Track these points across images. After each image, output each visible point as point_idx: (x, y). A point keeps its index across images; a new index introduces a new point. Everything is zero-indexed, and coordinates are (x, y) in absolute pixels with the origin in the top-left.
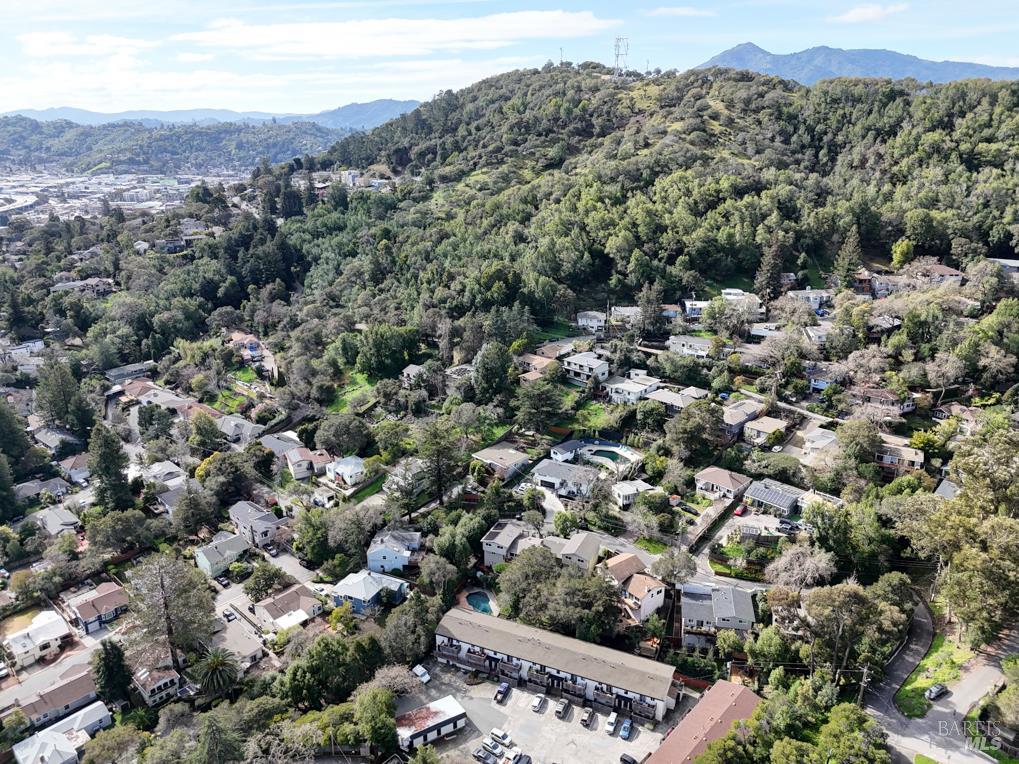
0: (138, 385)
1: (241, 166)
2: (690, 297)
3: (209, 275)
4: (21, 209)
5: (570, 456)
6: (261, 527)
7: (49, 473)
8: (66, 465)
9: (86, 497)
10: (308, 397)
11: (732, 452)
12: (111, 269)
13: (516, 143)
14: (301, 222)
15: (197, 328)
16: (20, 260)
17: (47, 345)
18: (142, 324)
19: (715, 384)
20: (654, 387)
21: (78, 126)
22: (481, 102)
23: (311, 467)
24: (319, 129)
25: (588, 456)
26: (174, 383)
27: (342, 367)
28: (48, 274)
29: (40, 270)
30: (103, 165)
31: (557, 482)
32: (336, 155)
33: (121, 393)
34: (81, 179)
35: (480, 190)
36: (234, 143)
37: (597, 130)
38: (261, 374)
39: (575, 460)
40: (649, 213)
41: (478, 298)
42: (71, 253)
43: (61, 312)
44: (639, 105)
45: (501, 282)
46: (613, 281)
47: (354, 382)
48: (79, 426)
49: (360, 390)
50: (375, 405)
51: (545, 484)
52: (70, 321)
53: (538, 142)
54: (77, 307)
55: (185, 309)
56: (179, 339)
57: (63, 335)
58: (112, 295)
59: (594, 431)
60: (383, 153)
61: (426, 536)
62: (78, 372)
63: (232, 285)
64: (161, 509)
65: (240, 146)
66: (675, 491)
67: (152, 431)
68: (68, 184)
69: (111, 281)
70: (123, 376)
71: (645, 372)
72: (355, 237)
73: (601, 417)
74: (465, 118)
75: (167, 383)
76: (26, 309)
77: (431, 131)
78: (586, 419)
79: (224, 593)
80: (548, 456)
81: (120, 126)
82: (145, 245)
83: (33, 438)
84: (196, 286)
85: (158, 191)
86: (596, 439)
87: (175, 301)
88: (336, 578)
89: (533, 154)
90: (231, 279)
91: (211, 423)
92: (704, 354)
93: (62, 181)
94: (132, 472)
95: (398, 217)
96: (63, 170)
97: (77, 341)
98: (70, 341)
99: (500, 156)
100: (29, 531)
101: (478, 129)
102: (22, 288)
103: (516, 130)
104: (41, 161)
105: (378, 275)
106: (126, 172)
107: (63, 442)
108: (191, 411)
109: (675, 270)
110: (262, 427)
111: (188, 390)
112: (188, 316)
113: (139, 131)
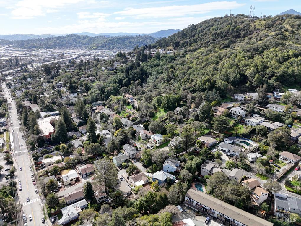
0: (100, 107)
1: (129, 48)
2: (277, 91)
3: (121, 78)
4: (74, 58)
5: (231, 142)
6: (132, 153)
7: (76, 130)
8: (80, 128)
9: (85, 138)
10: (147, 115)
11: (294, 147)
12: (95, 75)
13: (214, 40)
14: (147, 63)
15: (117, 92)
16: (73, 71)
17: (78, 95)
18: (102, 90)
19: (286, 122)
20: (263, 121)
21: (89, 37)
22: (203, 27)
23: (147, 136)
24: (152, 38)
25: (238, 142)
26: (110, 108)
27: (157, 106)
28: (80, 75)
29: (78, 74)
30: (95, 47)
31: (227, 150)
32: (157, 44)
33: (96, 109)
34: (89, 51)
35: (201, 54)
36: (128, 42)
37: (242, 35)
38: (134, 107)
39: (233, 143)
40: (262, 62)
41: (201, 88)
42: (85, 70)
43: (82, 86)
44: (257, 27)
45: (209, 83)
46: (248, 84)
47: (160, 111)
48: (85, 118)
49: (162, 114)
50: (166, 119)
51: (222, 150)
52: (84, 88)
53: (221, 39)
54: (86, 85)
55: (114, 87)
56: (112, 95)
57: (82, 92)
58: (95, 82)
59: (240, 134)
60: (171, 43)
61: (182, 163)
62: (85, 103)
63: (127, 80)
64: (104, 144)
65: (130, 43)
66: (271, 158)
67: (103, 121)
68: (85, 52)
69: (95, 78)
70: (96, 105)
71: (259, 115)
72: (162, 68)
73: (243, 130)
74: (198, 32)
75: (108, 107)
76: (74, 85)
77: (186, 36)
78: (237, 130)
79: (120, 171)
80: (223, 141)
81: (99, 37)
82: (104, 69)
83: (73, 120)
84: (117, 80)
85: (108, 55)
86: (241, 137)
87: (112, 84)
88: (153, 172)
89: (220, 43)
90: (127, 79)
91: (119, 120)
92: (282, 111)
93: (84, 52)
94: (97, 132)
95: (175, 62)
96: (85, 49)
97: (86, 94)
98: (84, 94)
99: (208, 44)
100: (70, 146)
101: (202, 36)
102: (73, 79)
103: (214, 35)
104: (80, 46)
105: (169, 79)
106: (100, 49)
107: (80, 122)
108: (114, 116)
109: (271, 81)
110: (133, 123)
111: (113, 110)
112: (114, 89)
113: (104, 38)
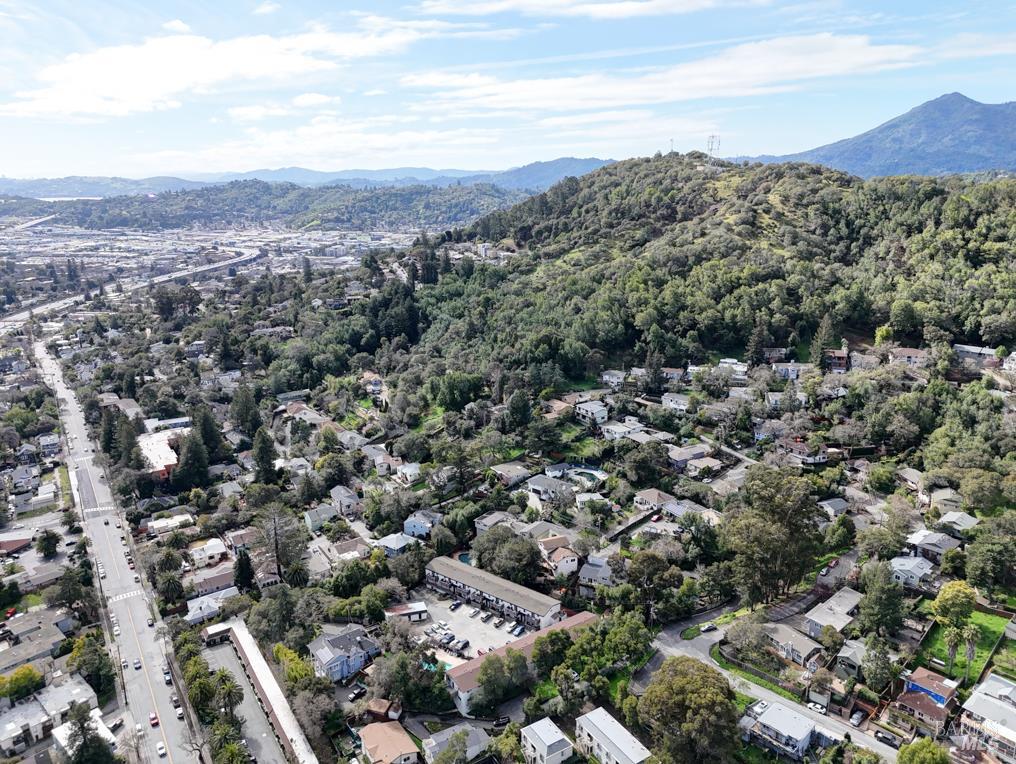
0: (296, 406)
1: (426, 224)
3: (357, 328)
4: (246, 262)
5: (558, 474)
6: (346, 502)
7: (231, 460)
8: (241, 456)
9: (250, 477)
10: (401, 422)
12: (293, 320)
13: (611, 226)
15: (342, 368)
16: (236, 308)
17: (243, 374)
18: (306, 362)
20: (637, 430)
22: (595, 188)
23: (389, 467)
24: (497, 190)
25: (571, 475)
26: (319, 406)
28: (250, 322)
29: (246, 319)
30: (314, 223)
33: (284, 411)
34: (297, 235)
35: (574, 265)
36: (423, 203)
38: (376, 403)
39: (562, 477)
40: (676, 295)
41: (528, 356)
42: (270, 306)
43: (254, 351)
44: (721, 194)
45: (545, 345)
46: (637, 348)
50: (443, 430)
51: (535, 491)
52: (259, 357)
53: (629, 225)
54: (265, 348)
55: (335, 352)
56: (328, 375)
57: (254, 367)
58: (291, 340)
60: (512, 230)
62: (259, 395)
63: (372, 336)
64: (291, 487)
65: (427, 206)
66: (618, 502)
67: (297, 437)
68: (285, 240)
69: (292, 329)
70: (287, 399)
71: (637, 419)
74: (579, 202)
75: (315, 406)
76: (233, 347)
79: (317, 540)
80: (543, 473)
82: (319, 303)
83: (225, 437)
84: (347, 336)
87: (330, 347)
88: (383, 536)
89: (623, 235)
90: (371, 331)
91: (333, 434)
92: (684, 408)
93: (281, 236)
94: (279, 463)
95: (504, 287)
96: (284, 226)
97: (263, 372)
98: (257, 372)
99: (595, 237)
100: (214, 494)
101: (586, 212)
102: (233, 331)
103: (614, 214)
104: (269, 218)
105: (471, 334)
106: (332, 229)
107: (242, 441)
109: (685, 342)
110: (368, 440)
111: (328, 412)
112: (338, 358)
